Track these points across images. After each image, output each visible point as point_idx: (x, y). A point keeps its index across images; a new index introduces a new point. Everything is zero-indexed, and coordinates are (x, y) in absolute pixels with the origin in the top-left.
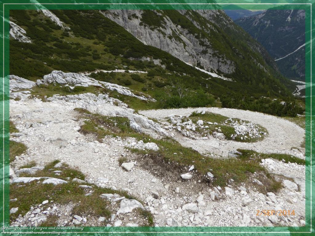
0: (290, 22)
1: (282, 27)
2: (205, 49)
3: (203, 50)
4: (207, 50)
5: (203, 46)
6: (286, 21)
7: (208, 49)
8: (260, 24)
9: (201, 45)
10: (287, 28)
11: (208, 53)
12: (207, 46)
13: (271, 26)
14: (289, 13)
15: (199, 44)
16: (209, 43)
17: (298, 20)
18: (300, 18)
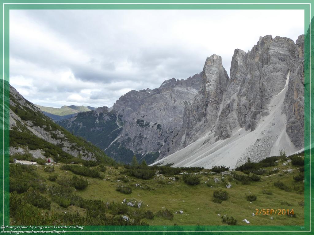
0: (99, 124)
1: (93, 128)
2: (59, 142)
3: (58, 144)
4: (63, 144)
5: (57, 139)
6: (96, 122)
7: (63, 142)
8: (74, 126)
9: (53, 138)
10: (97, 128)
11: (64, 147)
12: (62, 139)
13: (84, 128)
14: (96, 116)
15: (51, 137)
16: (63, 136)
17: (104, 122)
18: (105, 120)
